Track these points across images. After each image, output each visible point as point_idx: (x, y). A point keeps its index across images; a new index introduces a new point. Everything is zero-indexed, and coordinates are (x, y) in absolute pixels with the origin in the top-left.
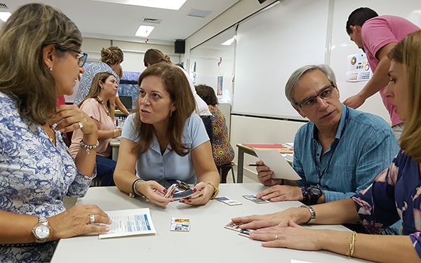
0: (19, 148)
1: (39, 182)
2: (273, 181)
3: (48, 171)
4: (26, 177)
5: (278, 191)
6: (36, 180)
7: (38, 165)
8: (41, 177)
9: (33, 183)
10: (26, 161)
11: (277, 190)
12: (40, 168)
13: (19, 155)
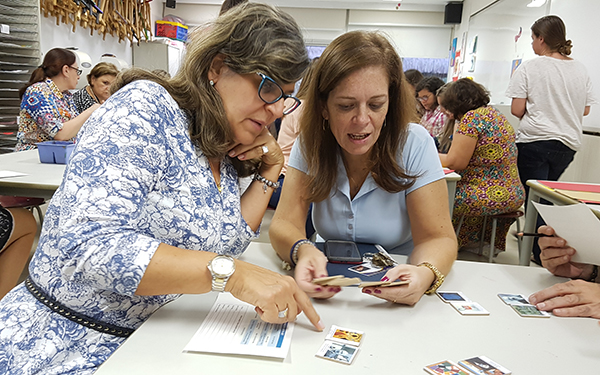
0: (183, 179)
1: (189, 234)
2: (573, 268)
3: (205, 226)
4: (175, 221)
5: (577, 294)
6: (186, 230)
7: (197, 211)
8: (194, 228)
9: (181, 234)
10: (185, 201)
11: (575, 290)
12: (197, 216)
13: (179, 189)
